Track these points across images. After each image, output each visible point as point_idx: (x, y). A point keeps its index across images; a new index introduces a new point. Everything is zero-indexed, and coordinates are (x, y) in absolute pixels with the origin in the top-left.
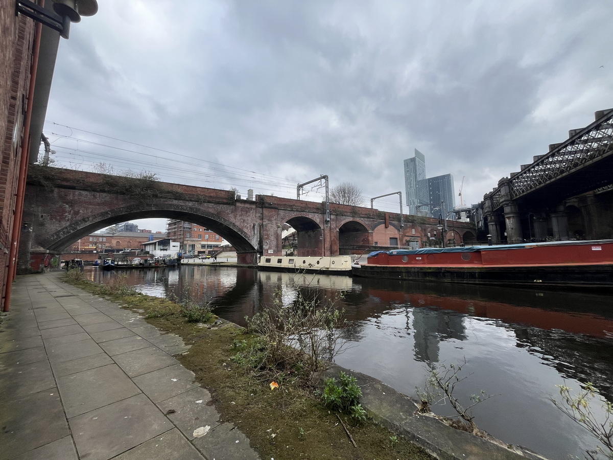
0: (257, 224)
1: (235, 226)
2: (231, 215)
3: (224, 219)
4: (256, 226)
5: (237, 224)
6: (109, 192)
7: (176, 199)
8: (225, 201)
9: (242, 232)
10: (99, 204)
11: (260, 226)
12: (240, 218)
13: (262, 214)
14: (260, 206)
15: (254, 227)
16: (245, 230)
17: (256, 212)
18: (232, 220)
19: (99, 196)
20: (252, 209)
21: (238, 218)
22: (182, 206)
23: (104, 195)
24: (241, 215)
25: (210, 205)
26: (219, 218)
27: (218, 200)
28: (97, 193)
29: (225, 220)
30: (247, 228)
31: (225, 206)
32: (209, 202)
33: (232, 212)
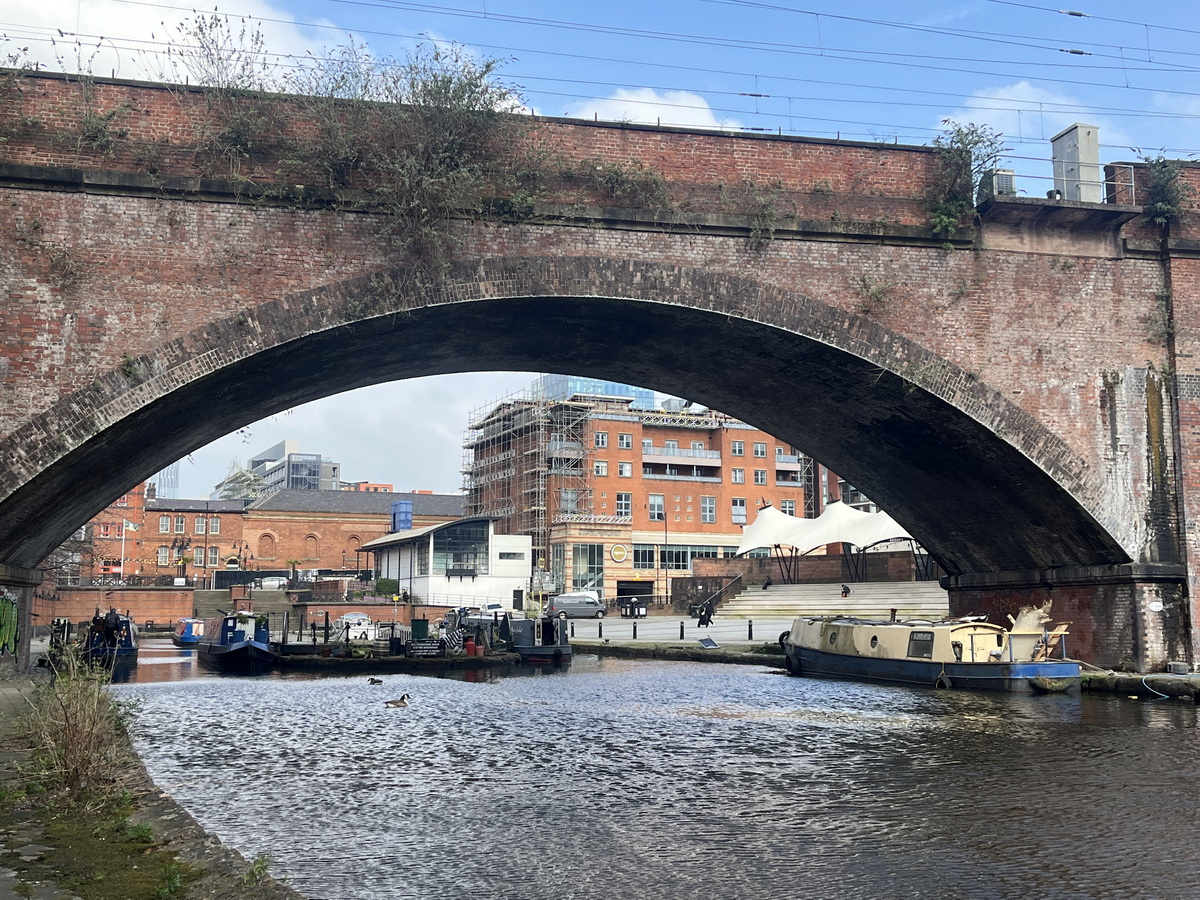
0: (1128, 374)
1: (982, 390)
2: (954, 318)
3: (906, 344)
4: (1122, 394)
5: (995, 377)
6: (248, 197)
7: (610, 224)
8: (909, 219)
9: (1033, 432)
10: (199, 275)
11: (1153, 390)
12: (1014, 333)
13: (1166, 300)
14: (1148, 246)
15: (1108, 398)
16: (1053, 421)
17: (1117, 289)
18: (961, 349)
19: (201, 224)
20: (1086, 270)
21: (1002, 333)
22: (650, 266)
23: (225, 213)
24: (1016, 317)
25: (819, 252)
26: (874, 338)
27: (865, 218)
28: (190, 208)
29: (915, 354)
30: (1065, 405)
31: (909, 253)
32: (808, 234)
33: (958, 296)
